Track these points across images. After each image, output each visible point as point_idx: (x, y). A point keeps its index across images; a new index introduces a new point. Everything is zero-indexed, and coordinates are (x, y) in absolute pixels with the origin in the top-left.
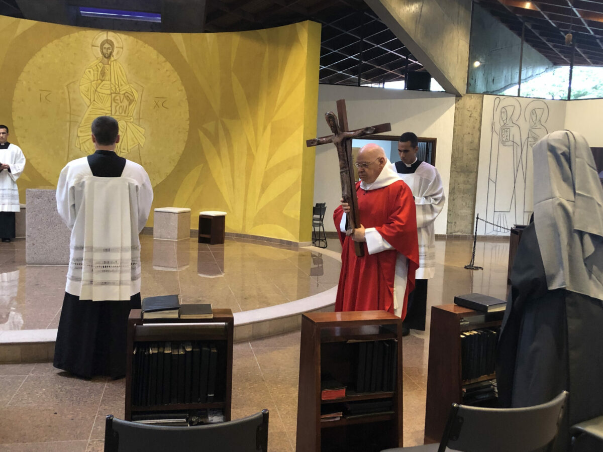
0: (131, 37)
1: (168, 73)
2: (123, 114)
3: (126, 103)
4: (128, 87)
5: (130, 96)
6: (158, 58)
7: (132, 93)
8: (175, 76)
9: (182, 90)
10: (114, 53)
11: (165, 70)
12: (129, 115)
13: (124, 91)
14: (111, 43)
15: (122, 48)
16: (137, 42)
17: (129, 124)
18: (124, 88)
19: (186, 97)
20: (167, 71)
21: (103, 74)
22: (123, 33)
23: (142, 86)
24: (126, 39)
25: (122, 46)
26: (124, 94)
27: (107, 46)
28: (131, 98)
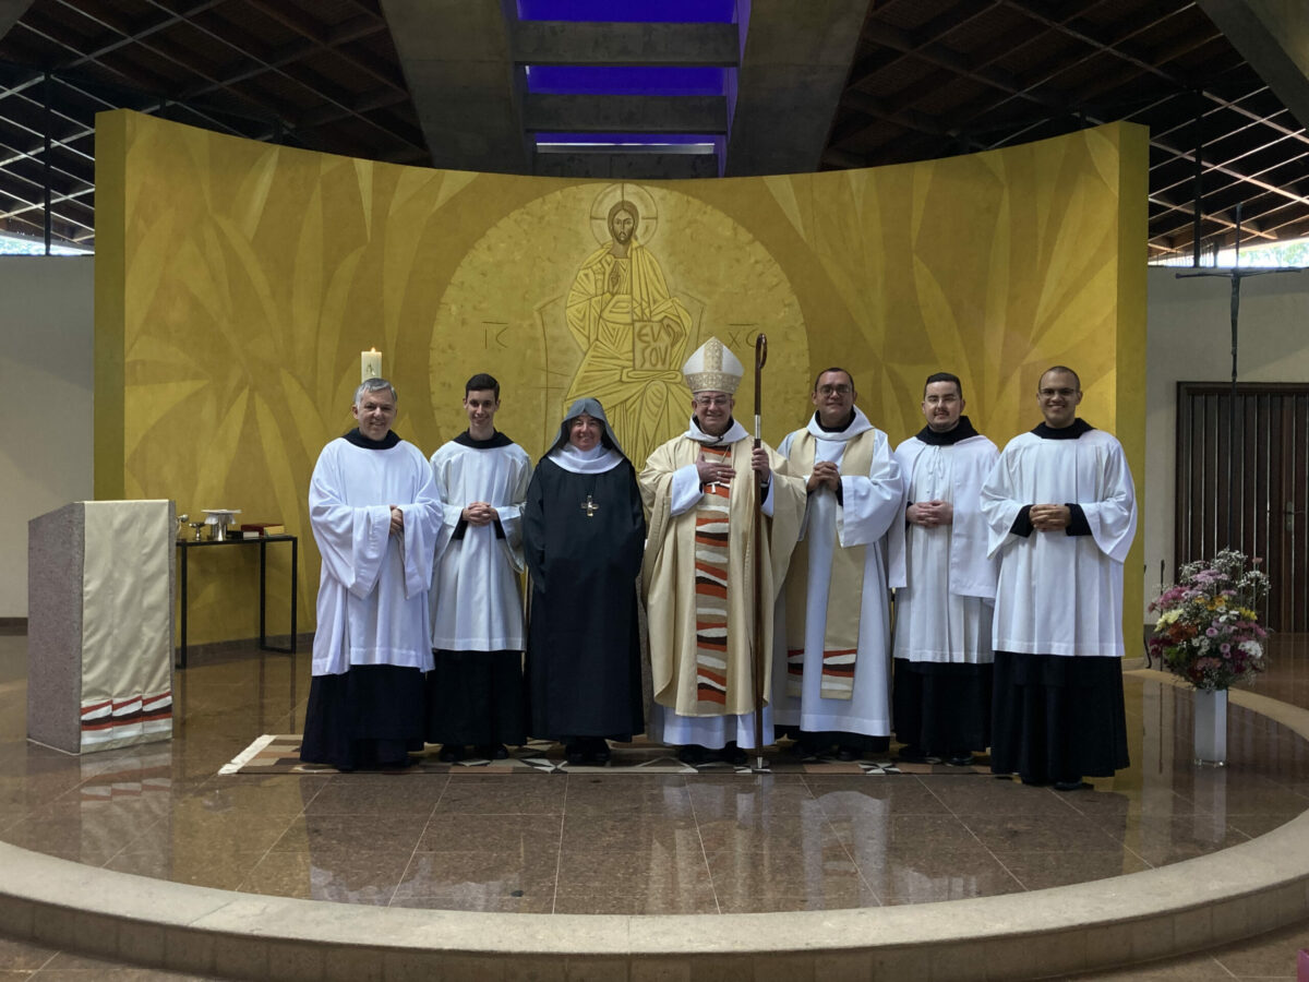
0: (676, 193)
1: (759, 267)
2: (659, 366)
3: (665, 340)
4: (671, 304)
5: (673, 325)
6: (736, 235)
7: (679, 317)
8: (775, 274)
9: (789, 305)
10: (639, 232)
11: (752, 260)
12: (672, 368)
13: (663, 315)
14: (632, 210)
16: (688, 202)
18: (662, 308)
19: (802, 320)
20: (757, 262)
21: (615, 278)
22: (657, 186)
23: (699, 301)
24: (663, 199)
25: (654, 216)
26: (661, 321)
27: (622, 216)
28: (677, 329)
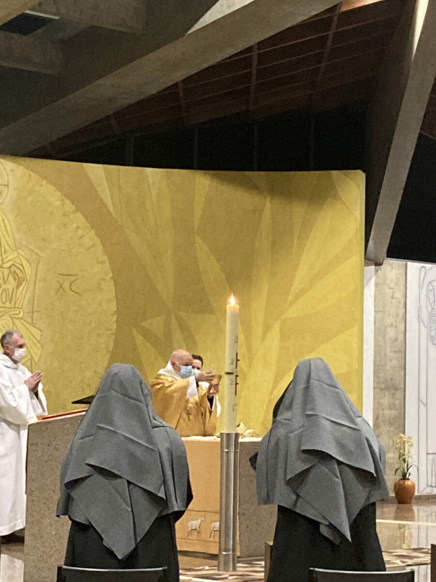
0: (21, 167)
1: (80, 232)
2: (8, 304)
3: (11, 284)
4: (16, 255)
5: (18, 271)
6: (63, 205)
7: (22, 265)
8: (90, 238)
9: (102, 262)
11: (75, 225)
12: (17, 306)
13: (10, 263)
15: (7, 186)
16: (30, 175)
17: (17, 321)
18: (10, 257)
19: (111, 275)
20: (78, 227)
22: (8, 161)
23: (37, 254)
24: (12, 171)
26: (10, 268)
28: (20, 275)
